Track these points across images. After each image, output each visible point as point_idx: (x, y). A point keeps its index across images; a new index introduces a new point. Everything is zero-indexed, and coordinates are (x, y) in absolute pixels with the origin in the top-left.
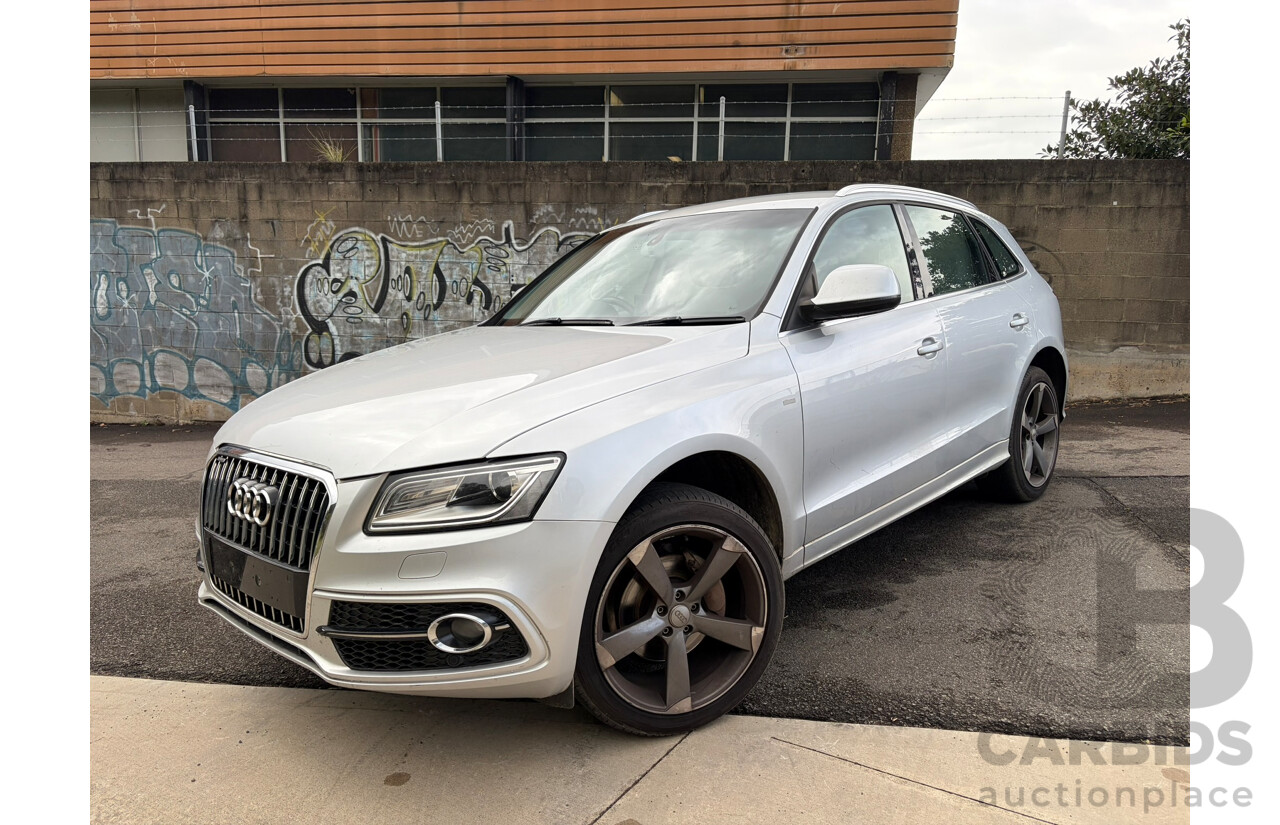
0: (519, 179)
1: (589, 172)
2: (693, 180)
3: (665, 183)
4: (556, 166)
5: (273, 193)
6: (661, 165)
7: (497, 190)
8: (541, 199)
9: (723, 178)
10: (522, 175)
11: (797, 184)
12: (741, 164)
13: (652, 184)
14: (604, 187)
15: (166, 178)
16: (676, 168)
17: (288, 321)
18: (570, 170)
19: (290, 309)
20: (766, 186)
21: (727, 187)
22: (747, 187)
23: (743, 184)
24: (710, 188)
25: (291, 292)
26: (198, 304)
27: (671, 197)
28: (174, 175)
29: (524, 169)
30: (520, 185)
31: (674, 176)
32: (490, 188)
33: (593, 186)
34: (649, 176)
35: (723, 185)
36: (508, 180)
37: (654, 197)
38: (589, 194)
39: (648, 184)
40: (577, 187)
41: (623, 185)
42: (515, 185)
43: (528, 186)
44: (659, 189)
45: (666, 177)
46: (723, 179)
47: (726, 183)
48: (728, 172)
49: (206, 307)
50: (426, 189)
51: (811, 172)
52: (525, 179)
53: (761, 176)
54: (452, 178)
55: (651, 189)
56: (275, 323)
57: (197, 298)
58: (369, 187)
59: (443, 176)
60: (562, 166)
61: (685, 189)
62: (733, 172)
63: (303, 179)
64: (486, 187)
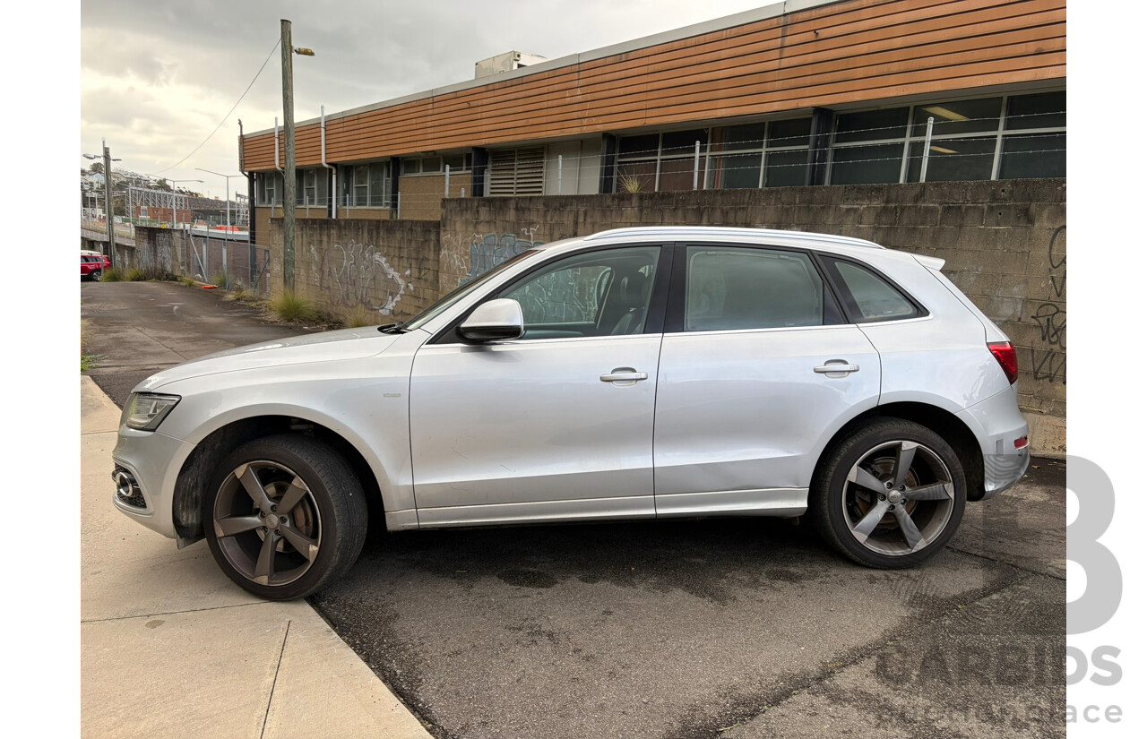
0: (743, 204)
1: (798, 196)
2: (887, 202)
3: (861, 205)
4: (773, 191)
5: (592, 217)
6: (859, 188)
7: (727, 213)
8: (758, 220)
9: (916, 199)
10: (747, 198)
11: (994, 205)
12: (937, 185)
13: (850, 206)
14: (809, 209)
15: (541, 207)
16: (872, 191)
17: (590, 311)
18: (783, 194)
19: (591, 303)
20: (960, 208)
21: (920, 209)
22: (940, 208)
23: (937, 205)
24: (903, 209)
25: (594, 291)
26: (547, 296)
27: (865, 219)
28: (545, 205)
29: (748, 195)
30: (743, 208)
31: (869, 199)
32: (722, 211)
33: (800, 208)
34: (847, 199)
35: (916, 207)
36: (736, 205)
37: (850, 218)
38: (796, 216)
39: (845, 207)
40: (787, 210)
41: (824, 207)
42: (740, 208)
43: (749, 210)
44: (856, 210)
45: (862, 199)
46: (916, 201)
47: (922, 205)
48: (922, 194)
49: (550, 297)
50: (680, 213)
51: (1011, 192)
52: (748, 203)
53: (956, 197)
54: (698, 204)
55: (848, 210)
56: (583, 312)
57: (547, 290)
58: (645, 211)
59: (692, 202)
60: (777, 191)
61: (879, 211)
62: (927, 193)
63: (609, 207)
64: (719, 211)
